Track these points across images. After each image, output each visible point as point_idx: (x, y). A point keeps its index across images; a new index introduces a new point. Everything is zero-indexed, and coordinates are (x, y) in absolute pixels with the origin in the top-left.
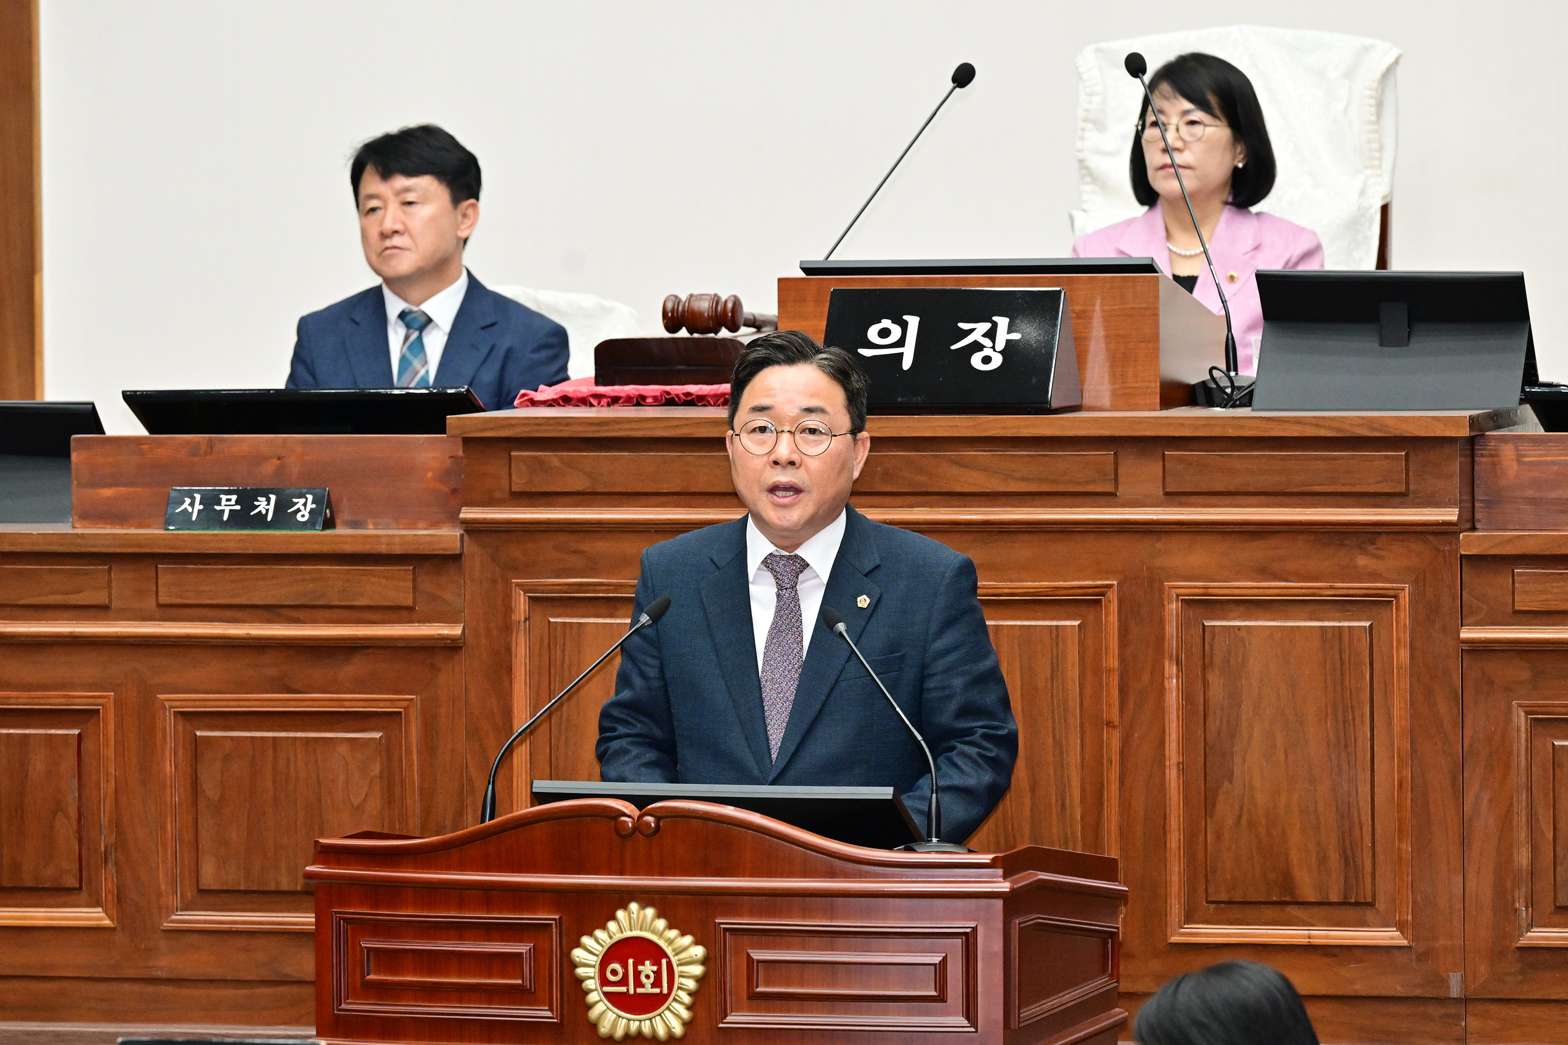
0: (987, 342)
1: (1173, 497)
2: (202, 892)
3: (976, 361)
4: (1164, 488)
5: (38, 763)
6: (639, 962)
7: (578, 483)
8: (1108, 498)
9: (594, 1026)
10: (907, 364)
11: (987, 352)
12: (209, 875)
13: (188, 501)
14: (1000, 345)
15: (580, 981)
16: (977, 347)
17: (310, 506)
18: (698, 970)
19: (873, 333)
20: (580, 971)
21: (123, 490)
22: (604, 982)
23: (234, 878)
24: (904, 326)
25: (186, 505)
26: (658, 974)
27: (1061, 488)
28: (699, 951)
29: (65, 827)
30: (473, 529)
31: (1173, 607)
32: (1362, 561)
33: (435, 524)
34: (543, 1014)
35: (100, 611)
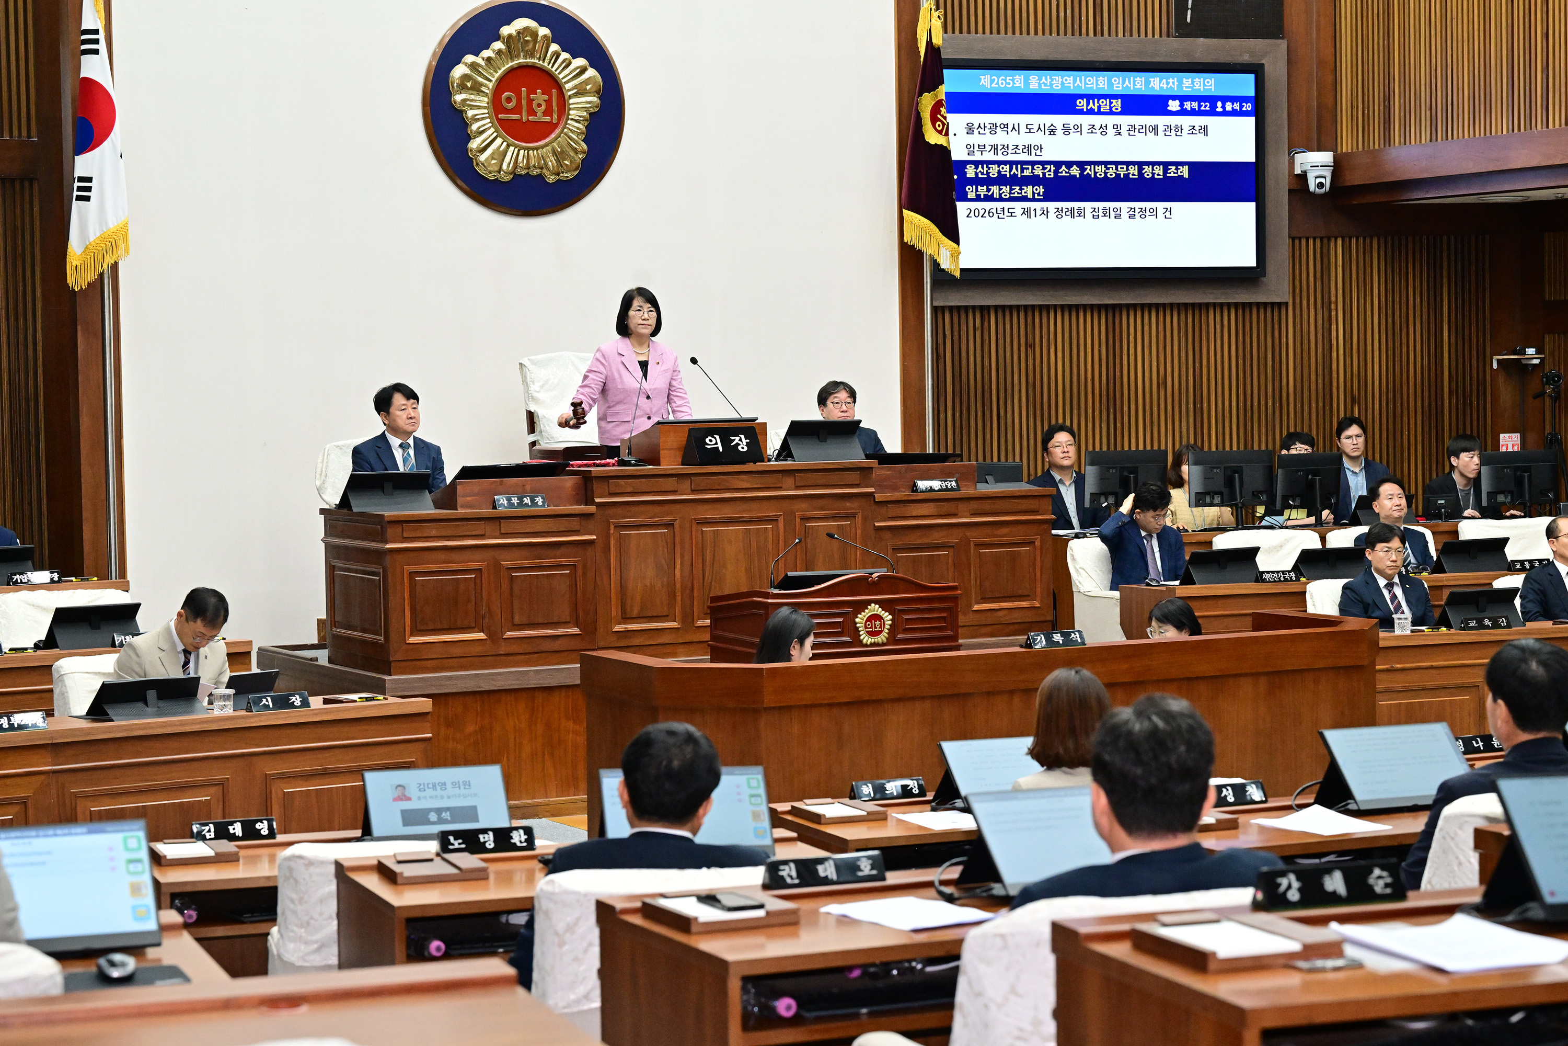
0: (740, 442)
1: (798, 488)
2: (514, 625)
3: (740, 448)
4: (795, 484)
5: (462, 587)
6: (875, 621)
7: (629, 490)
8: (779, 488)
9: (861, 641)
10: (721, 450)
11: (742, 446)
12: (517, 620)
13: (502, 500)
14: (745, 444)
15: (858, 628)
16: (738, 444)
17: (541, 500)
18: (890, 622)
19: (707, 440)
20: (858, 625)
21: (474, 498)
22: (866, 628)
23: (525, 620)
24: (715, 438)
25: (501, 501)
26: (881, 624)
27: (767, 486)
28: (890, 617)
29: (471, 607)
30: (599, 505)
31: (798, 520)
32: (848, 504)
33: (572, 505)
34: (846, 639)
35: (482, 536)
